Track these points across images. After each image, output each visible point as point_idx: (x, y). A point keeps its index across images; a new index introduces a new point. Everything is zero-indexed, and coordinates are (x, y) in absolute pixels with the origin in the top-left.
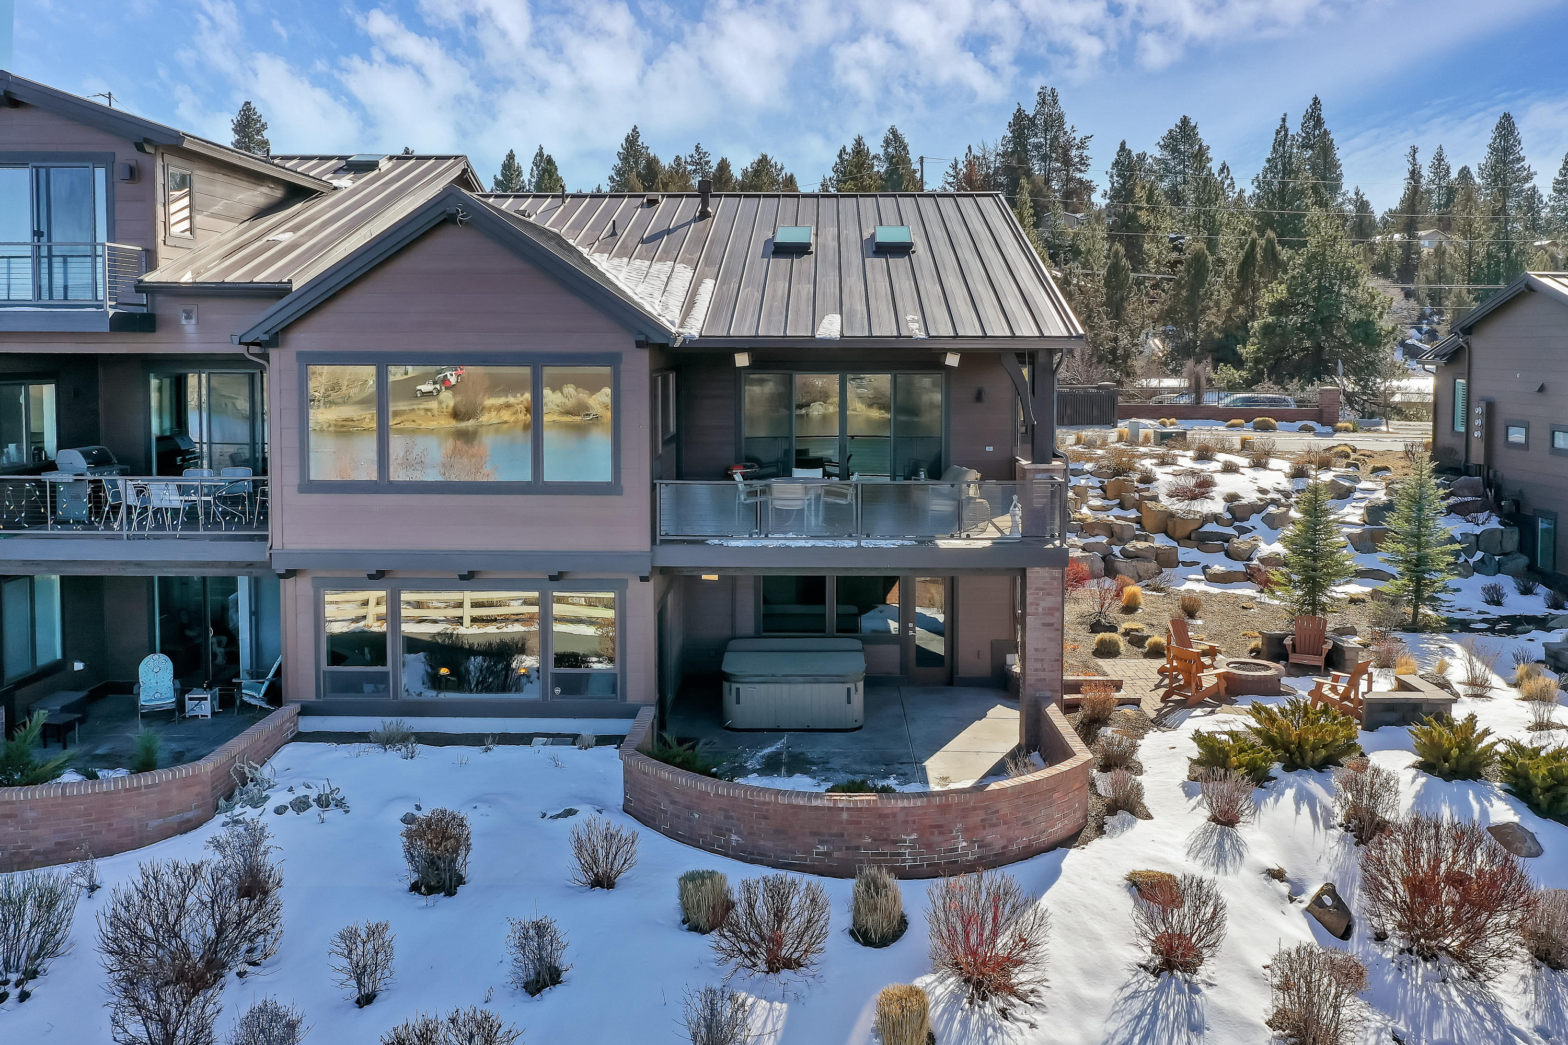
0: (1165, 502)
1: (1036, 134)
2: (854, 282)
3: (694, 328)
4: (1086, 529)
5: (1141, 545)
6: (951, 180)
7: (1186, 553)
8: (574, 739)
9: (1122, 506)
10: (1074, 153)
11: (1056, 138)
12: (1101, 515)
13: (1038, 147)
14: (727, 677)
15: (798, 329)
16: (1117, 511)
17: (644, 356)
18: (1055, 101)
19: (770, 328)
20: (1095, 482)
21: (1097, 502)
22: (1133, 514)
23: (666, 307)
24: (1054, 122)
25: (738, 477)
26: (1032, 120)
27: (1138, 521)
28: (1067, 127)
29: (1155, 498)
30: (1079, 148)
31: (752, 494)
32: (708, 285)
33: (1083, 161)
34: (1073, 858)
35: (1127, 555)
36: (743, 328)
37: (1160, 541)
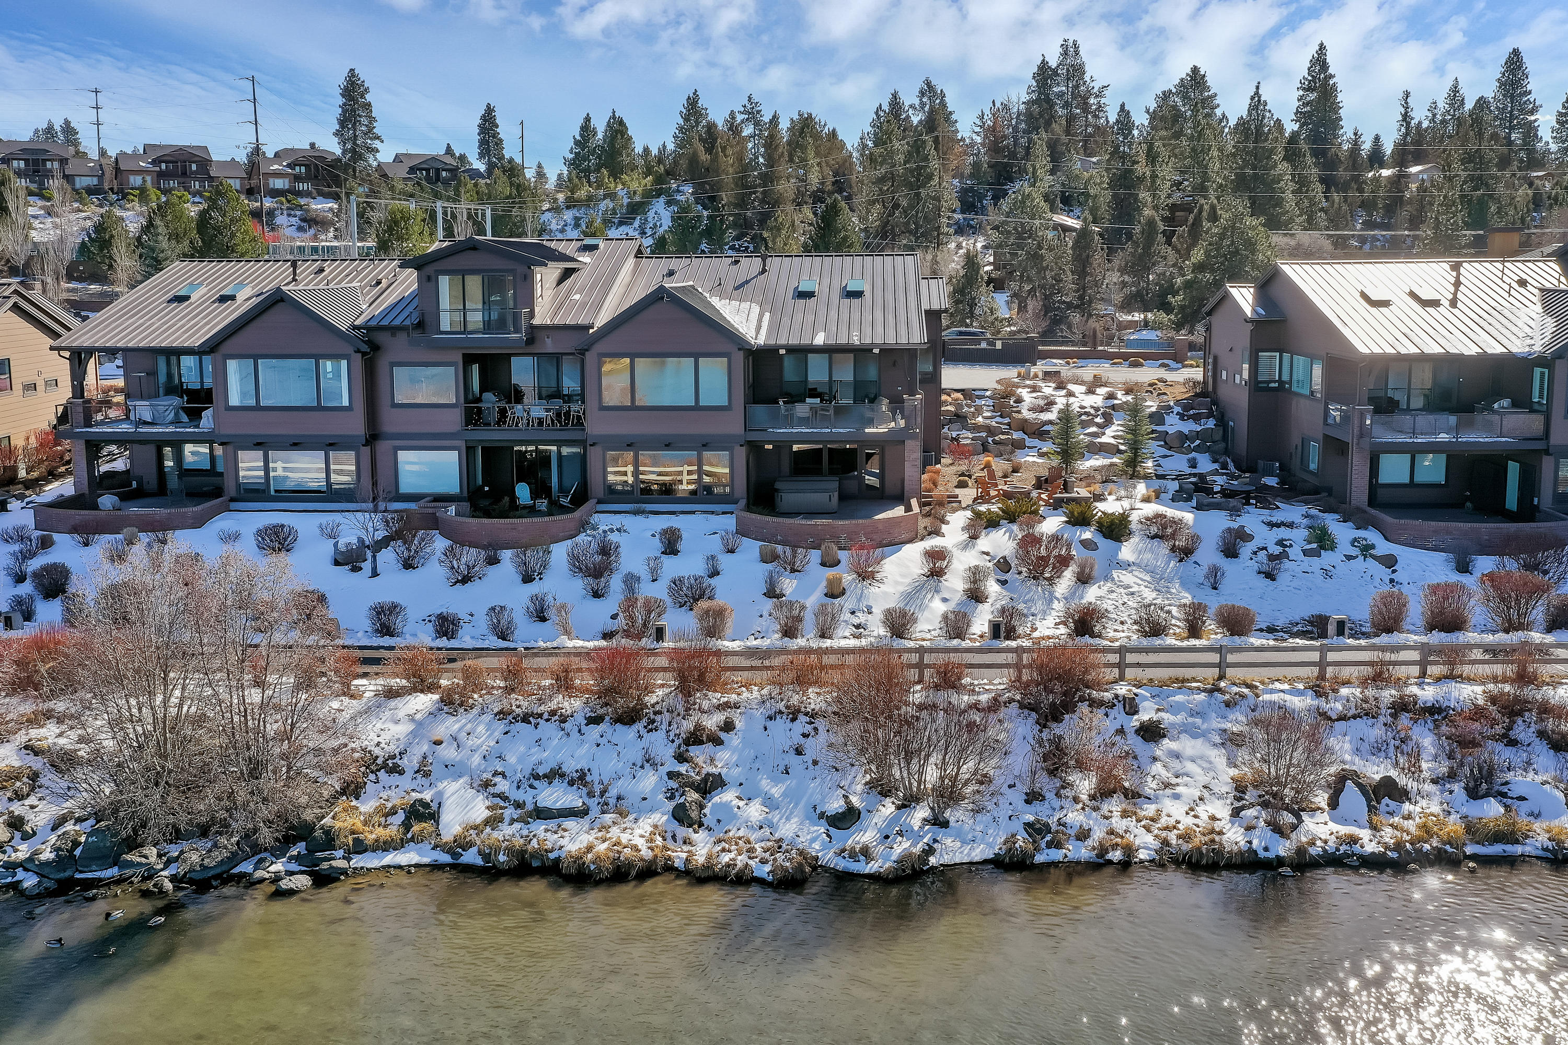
0: (1026, 414)
1: (1058, 85)
2: (833, 314)
3: (761, 340)
4: (977, 428)
5: (1003, 437)
6: (978, 129)
7: (1029, 442)
8: (713, 513)
9: (1001, 416)
10: (1092, 101)
11: (1077, 87)
12: (988, 421)
13: (1061, 95)
14: (777, 490)
15: (806, 341)
16: (999, 419)
17: (741, 353)
18: (1077, 53)
19: (794, 341)
20: (990, 402)
21: (989, 414)
22: (1007, 420)
23: (749, 328)
24: (1076, 71)
25: (781, 403)
26: (1055, 72)
27: (1009, 424)
28: (1087, 78)
29: (1019, 412)
30: (1097, 96)
31: (787, 410)
32: (767, 315)
33: (1100, 108)
34: (908, 547)
35: (995, 442)
36: (782, 341)
37: (1017, 435)
